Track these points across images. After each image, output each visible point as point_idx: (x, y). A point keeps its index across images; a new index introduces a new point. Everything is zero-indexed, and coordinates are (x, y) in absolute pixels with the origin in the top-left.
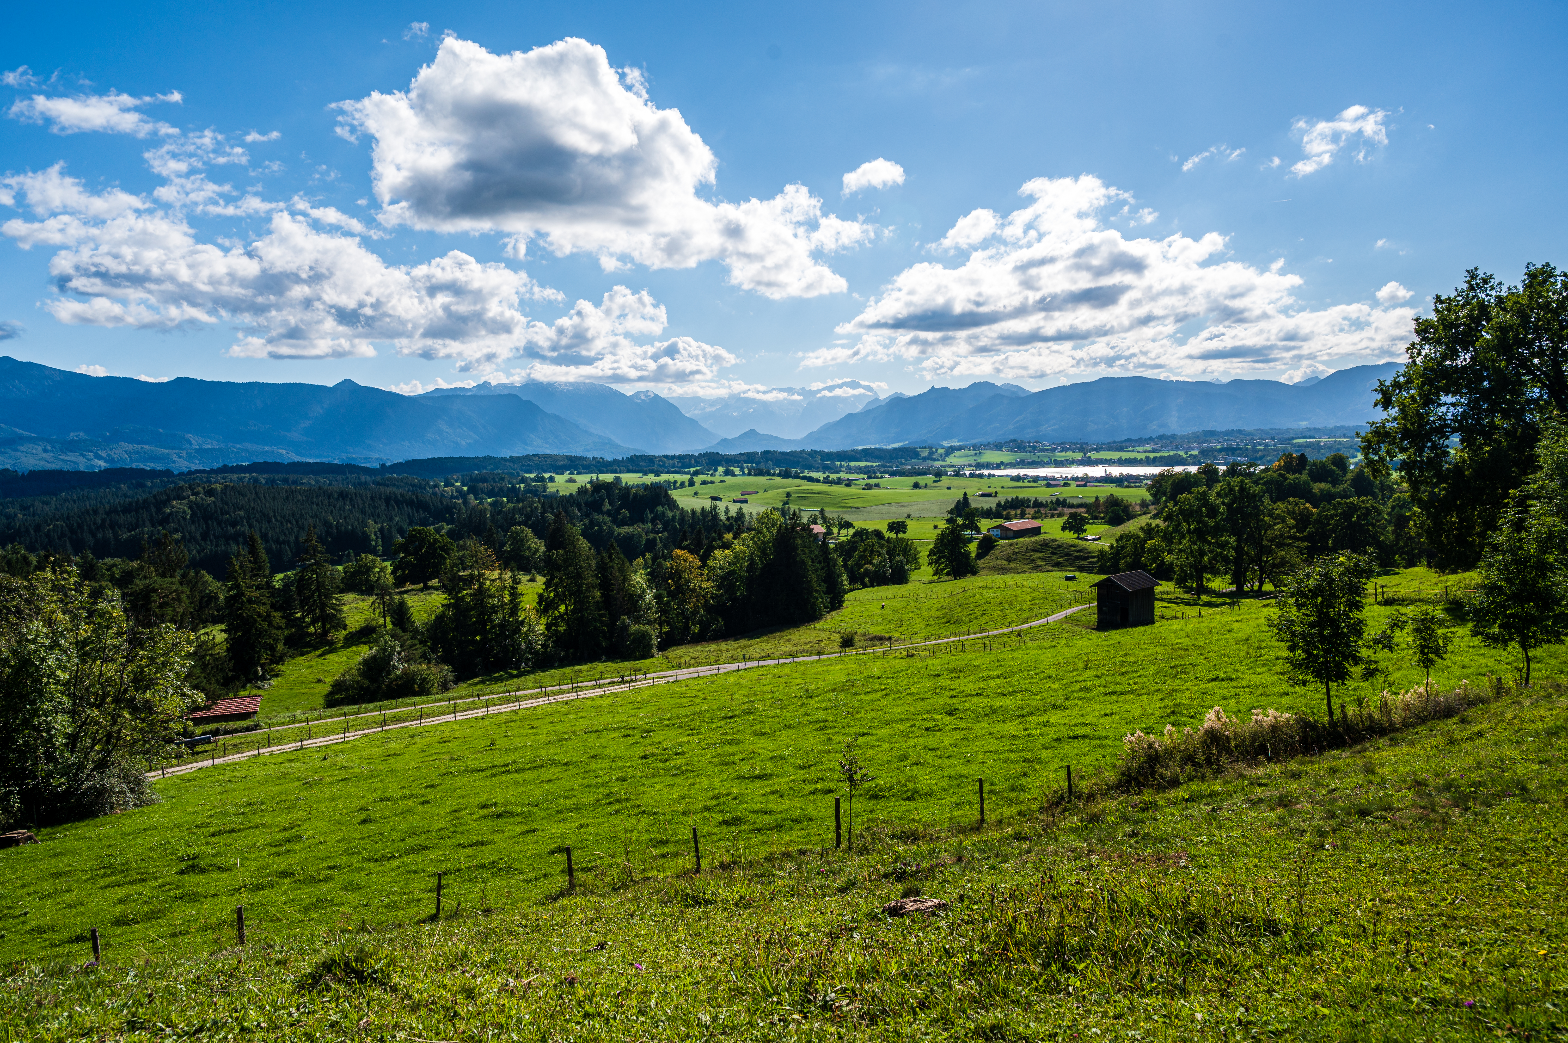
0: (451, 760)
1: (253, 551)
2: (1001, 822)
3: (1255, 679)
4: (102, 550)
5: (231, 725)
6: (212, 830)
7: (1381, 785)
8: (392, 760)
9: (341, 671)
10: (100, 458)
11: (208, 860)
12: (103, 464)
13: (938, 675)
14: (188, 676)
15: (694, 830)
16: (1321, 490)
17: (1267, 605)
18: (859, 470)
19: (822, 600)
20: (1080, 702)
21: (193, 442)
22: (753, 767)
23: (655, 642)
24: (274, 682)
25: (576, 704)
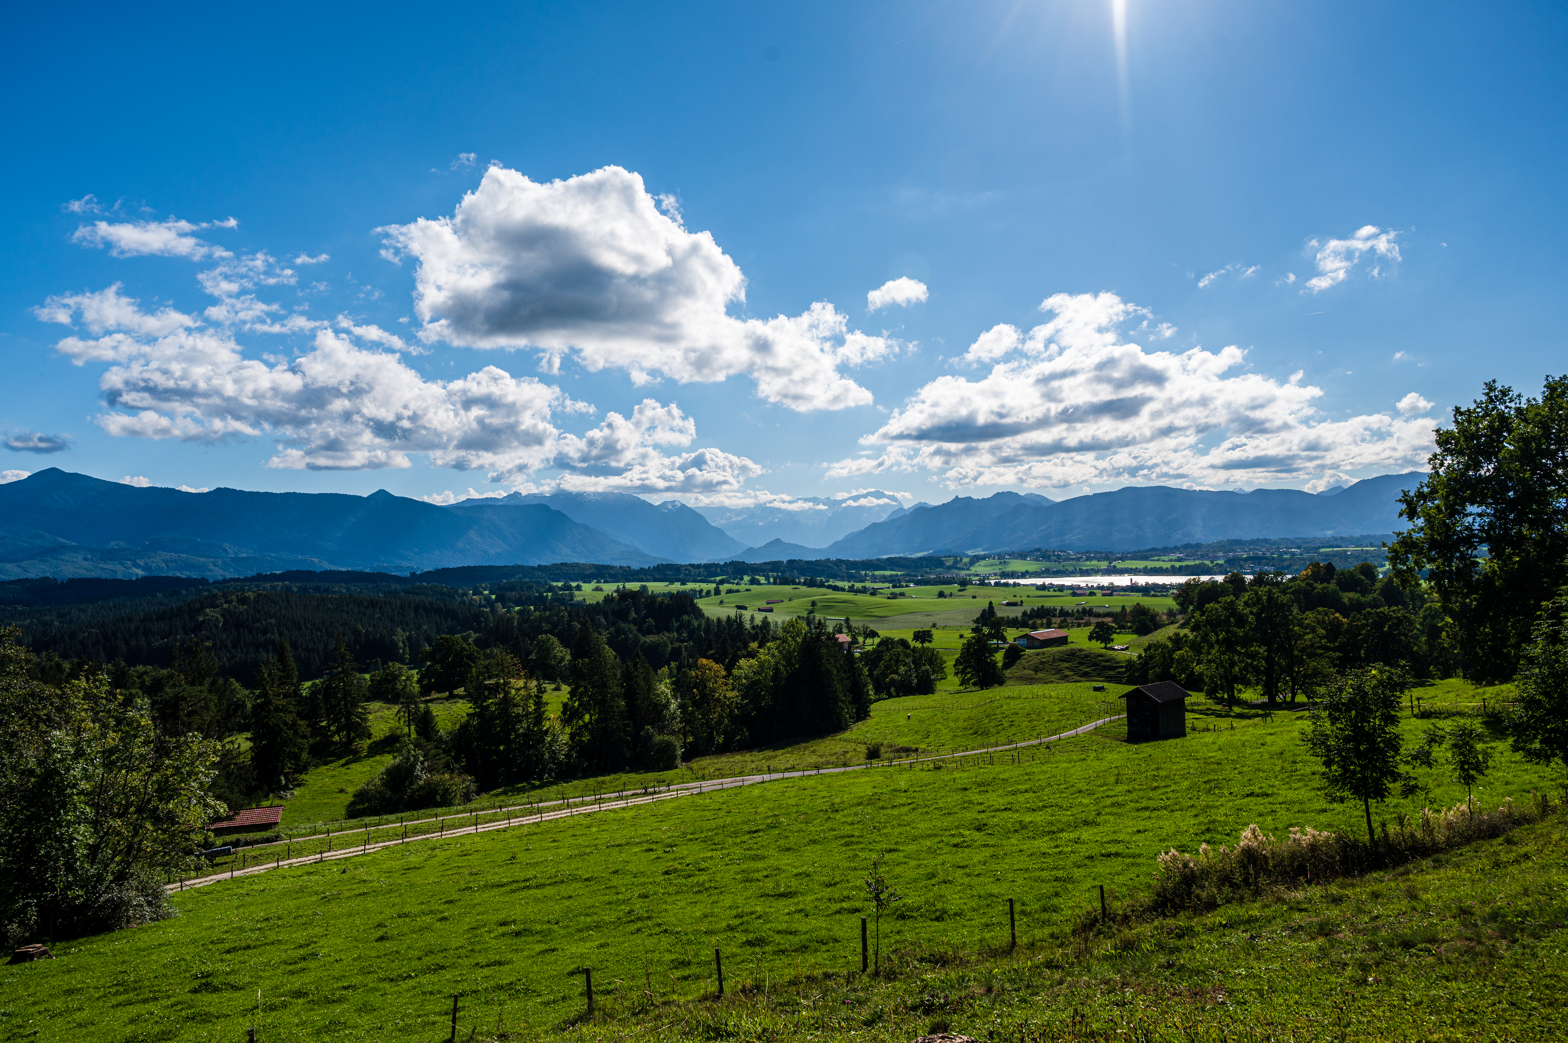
0: (471, 874)
1: (282, 659)
2: (1033, 945)
3: (1291, 795)
4: (134, 658)
5: (251, 836)
6: (227, 946)
7: (1426, 913)
8: (412, 875)
9: (364, 780)
10: (137, 566)
11: (221, 979)
12: (140, 573)
13: (965, 789)
14: (214, 785)
15: (717, 951)
16: (1350, 599)
17: (1301, 718)
18: (884, 579)
19: (847, 711)
20: (1112, 818)
21: (230, 551)
22: (778, 884)
23: (680, 752)
24: (297, 792)
25: (599, 816)
